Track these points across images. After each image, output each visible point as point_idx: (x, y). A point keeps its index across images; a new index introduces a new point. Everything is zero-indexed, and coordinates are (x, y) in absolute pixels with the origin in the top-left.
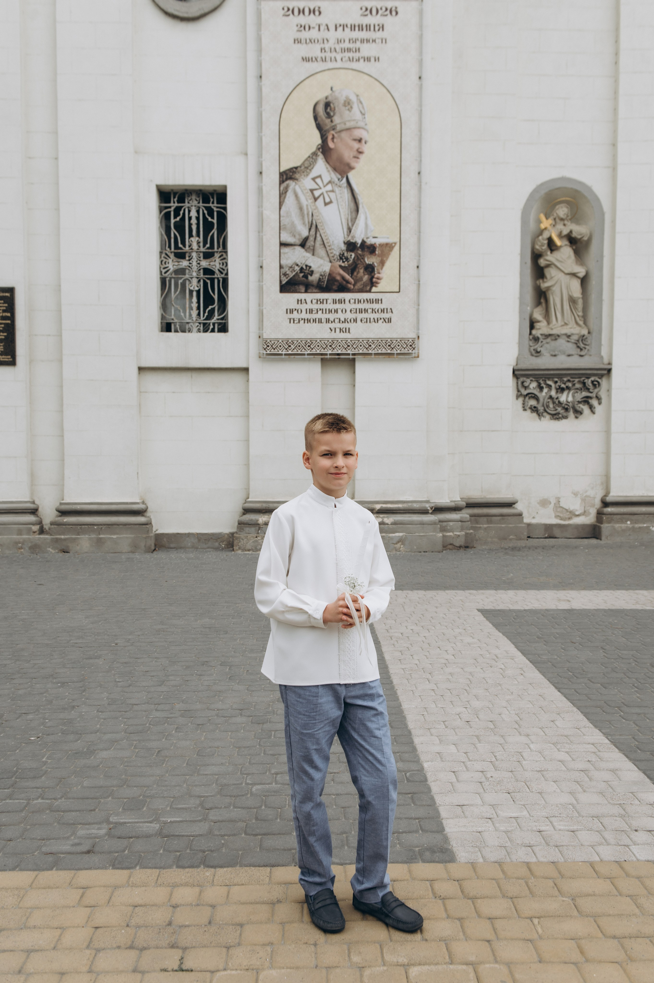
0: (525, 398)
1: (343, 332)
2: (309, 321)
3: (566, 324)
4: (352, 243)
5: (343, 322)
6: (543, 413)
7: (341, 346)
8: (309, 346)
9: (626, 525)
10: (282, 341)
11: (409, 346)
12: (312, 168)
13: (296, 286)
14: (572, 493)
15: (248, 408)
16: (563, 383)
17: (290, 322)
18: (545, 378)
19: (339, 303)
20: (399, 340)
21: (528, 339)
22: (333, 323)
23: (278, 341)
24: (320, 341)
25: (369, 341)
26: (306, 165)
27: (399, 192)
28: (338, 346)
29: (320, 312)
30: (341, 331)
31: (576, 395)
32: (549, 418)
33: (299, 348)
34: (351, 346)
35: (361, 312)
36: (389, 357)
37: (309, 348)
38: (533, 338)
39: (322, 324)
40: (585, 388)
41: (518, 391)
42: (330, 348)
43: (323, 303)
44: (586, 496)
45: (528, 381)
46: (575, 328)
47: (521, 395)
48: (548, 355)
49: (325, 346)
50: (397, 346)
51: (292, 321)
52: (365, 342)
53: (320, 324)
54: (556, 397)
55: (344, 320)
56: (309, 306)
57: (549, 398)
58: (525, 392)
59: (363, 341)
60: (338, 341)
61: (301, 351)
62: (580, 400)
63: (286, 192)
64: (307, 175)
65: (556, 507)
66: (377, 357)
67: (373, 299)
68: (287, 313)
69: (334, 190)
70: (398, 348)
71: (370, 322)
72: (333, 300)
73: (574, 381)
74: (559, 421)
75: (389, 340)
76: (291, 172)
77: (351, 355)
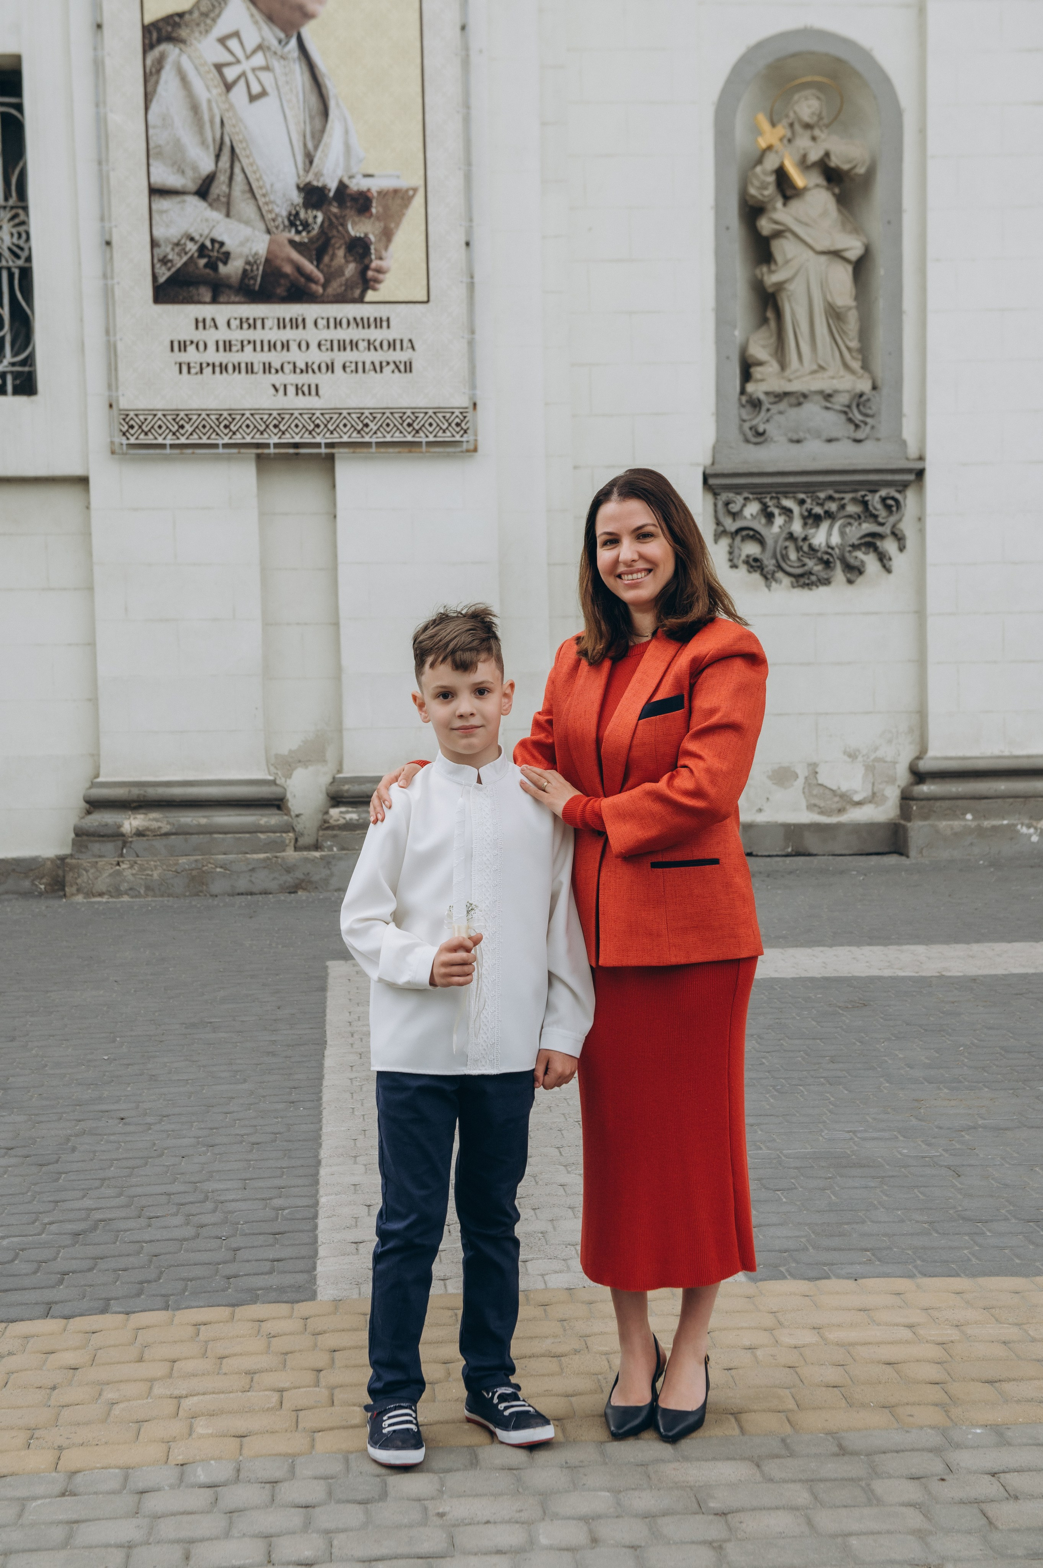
0: (733, 539)
1: (304, 394)
2: (223, 368)
3: (821, 368)
4: (317, 189)
5: (302, 371)
6: (774, 572)
7: (301, 426)
8: (226, 427)
9: (963, 823)
10: (164, 415)
11: (453, 425)
12: (219, 15)
13: (191, 289)
14: (845, 752)
15: (92, 570)
16: (818, 504)
17: (181, 372)
18: (777, 493)
19: (292, 327)
20: (430, 412)
21: (737, 405)
22: (280, 373)
23: (155, 415)
24: (252, 415)
25: (362, 414)
26: (203, 9)
27: (419, 71)
28: (293, 426)
29: (249, 348)
30: (300, 392)
31: (848, 530)
32: (789, 585)
33: (204, 431)
34: (322, 426)
35: (342, 348)
36: (410, 452)
37: (226, 431)
38: (747, 402)
39: (254, 376)
40: (867, 514)
41: (718, 523)
42: (276, 431)
43: (255, 328)
44: (878, 760)
45: (740, 500)
46: (842, 377)
47: (724, 532)
48: (783, 439)
49: (264, 426)
50: (427, 425)
51: (185, 369)
52: (354, 416)
53: (250, 375)
54: (803, 536)
55: (304, 367)
56: (223, 334)
57: (786, 539)
58: (731, 525)
59: (349, 414)
60: (292, 414)
61: (209, 438)
62: (857, 542)
63: (159, 71)
64: (207, 32)
65: (810, 785)
66: (382, 450)
67: (368, 319)
68: (172, 350)
69: (270, 66)
70: (431, 429)
71: (364, 371)
72: (279, 319)
73: (843, 499)
74: (811, 589)
75: (409, 412)
76: (168, 24)
77: (323, 446)
